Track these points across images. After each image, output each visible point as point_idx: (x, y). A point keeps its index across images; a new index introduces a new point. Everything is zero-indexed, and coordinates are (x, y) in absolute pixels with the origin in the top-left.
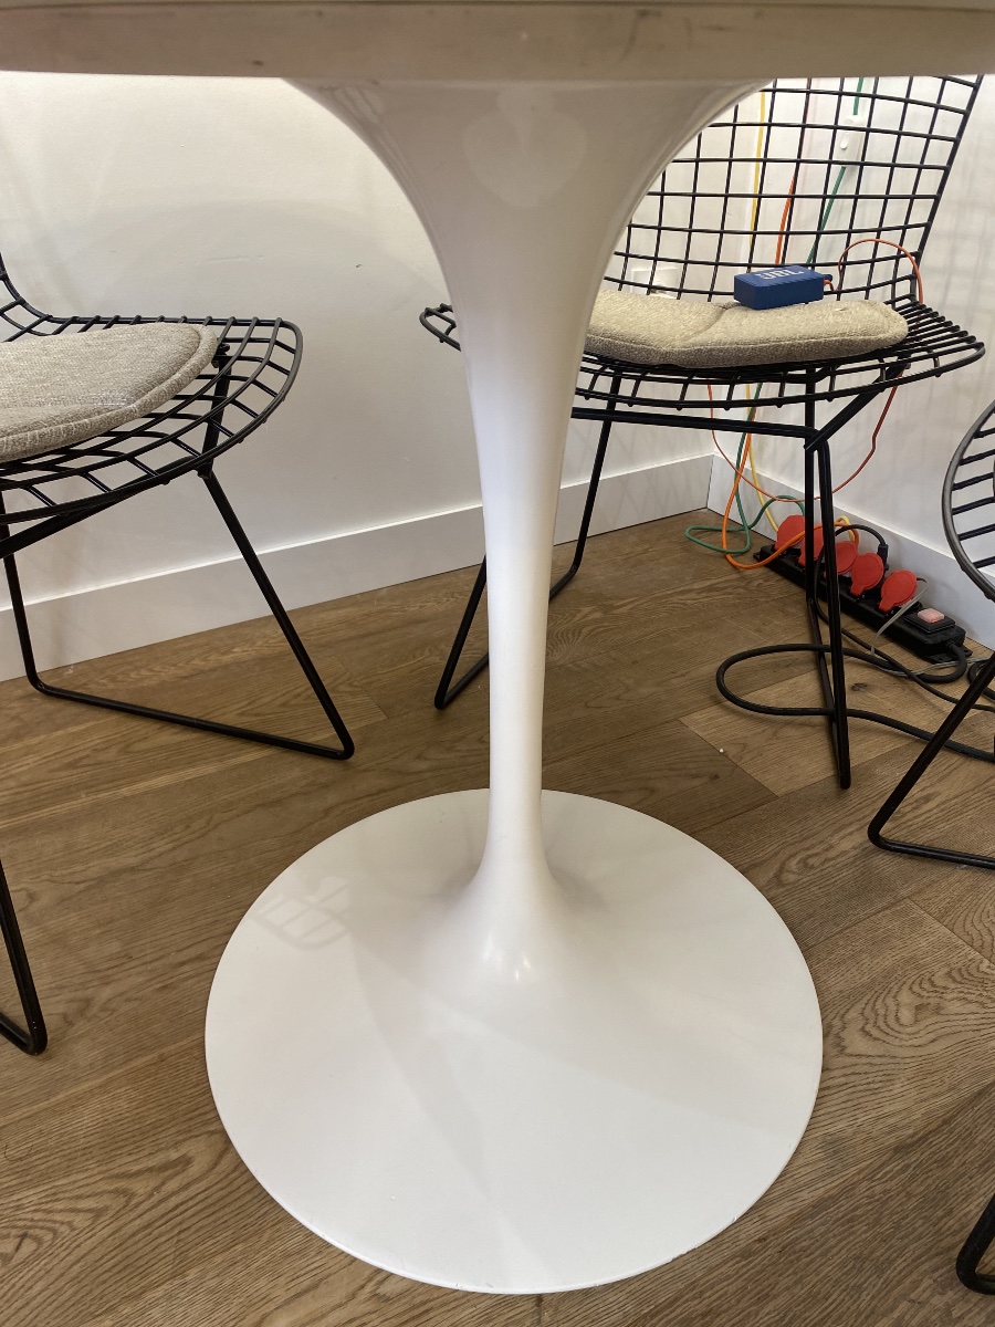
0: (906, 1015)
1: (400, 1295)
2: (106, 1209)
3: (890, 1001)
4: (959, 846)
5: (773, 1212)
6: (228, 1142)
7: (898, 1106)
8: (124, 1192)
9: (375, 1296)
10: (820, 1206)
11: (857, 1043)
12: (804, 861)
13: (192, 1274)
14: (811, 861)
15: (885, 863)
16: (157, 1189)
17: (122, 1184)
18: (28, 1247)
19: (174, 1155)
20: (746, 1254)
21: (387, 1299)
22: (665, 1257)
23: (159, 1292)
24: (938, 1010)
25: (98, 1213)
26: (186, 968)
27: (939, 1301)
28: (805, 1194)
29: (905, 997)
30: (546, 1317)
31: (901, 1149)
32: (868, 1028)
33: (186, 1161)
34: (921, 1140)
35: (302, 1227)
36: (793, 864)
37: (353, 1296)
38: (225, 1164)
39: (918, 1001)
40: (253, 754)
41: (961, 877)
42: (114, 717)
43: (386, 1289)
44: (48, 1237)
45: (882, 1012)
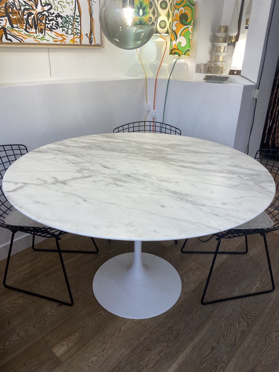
0: (191, 275)
1: (137, 321)
2: (93, 322)
3: (189, 274)
4: (194, 251)
5: (179, 302)
6: (106, 310)
7: (192, 286)
8: (94, 319)
9: (134, 322)
10: (184, 300)
11: (185, 280)
12: (173, 256)
13: (109, 326)
14: (174, 256)
15: (184, 255)
16: (99, 318)
17: (94, 318)
18: (85, 328)
19: (99, 313)
20: (177, 307)
21: (135, 322)
22: (168, 309)
23: (106, 328)
24: (195, 274)
25: (92, 322)
26: (87, 290)
27: (200, 307)
28: (183, 299)
29: (191, 273)
30: (155, 319)
31: (193, 291)
32: (187, 278)
33: (101, 314)
34: (195, 290)
35: (121, 317)
36: (172, 257)
37: (131, 323)
38: (107, 313)
39: (192, 273)
41: (195, 255)
43: (135, 321)
44: (87, 326)
45: (188, 275)
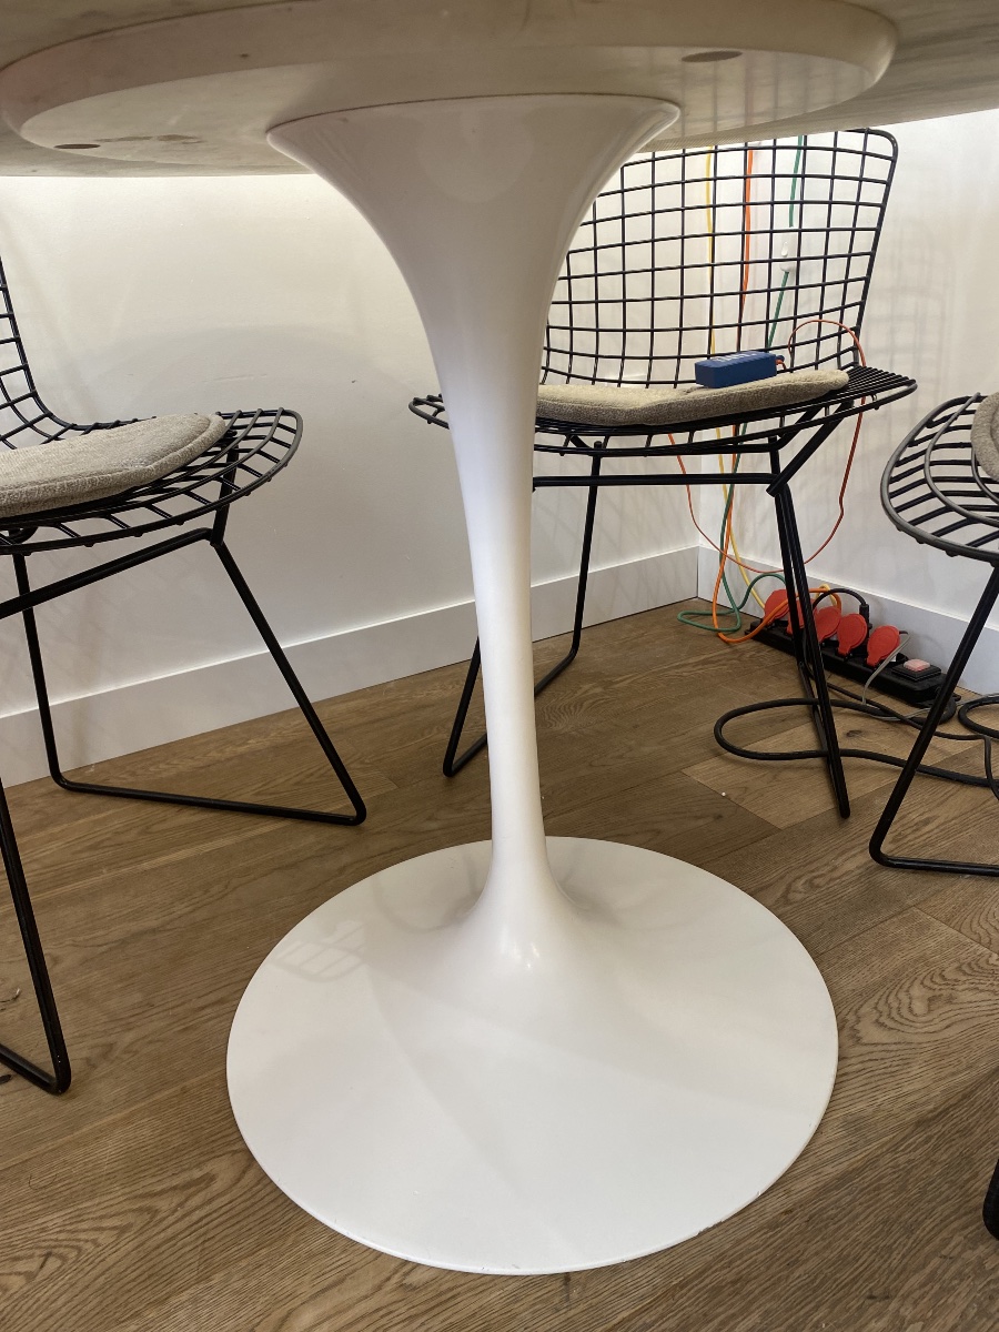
0: (919, 1007)
1: (426, 1285)
2: (129, 1226)
3: (902, 995)
4: (962, 857)
5: (798, 1186)
6: (251, 1159)
7: (917, 1085)
8: (148, 1210)
9: (401, 1285)
10: (843, 1179)
11: (871, 1033)
12: (810, 882)
13: (217, 1278)
14: (817, 881)
15: (890, 879)
16: (181, 1205)
17: (147, 1203)
18: (53, 1264)
19: (197, 1174)
20: (774, 1225)
21: (413, 1288)
22: (693, 1231)
23: (185, 1296)
24: (950, 1000)
25: (123, 1230)
26: (208, 1011)
27: (970, 1255)
28: (829, 1169)
29: (917, 991)
30: (574, 1294)
31: (921, 1123)
32: (882, 1020)
33: (209, 1179)
34: (941, 1114)
35: (327, 1228)
36: (799, 885)
37: (379, 1288)
38: (250, 1177)
39: (930, 994)
40: (268, 827)
41: (964, 886)
42: (133, 806)
43: (414, 1279)
44: (74, 1254)
45: (895, 1005)
